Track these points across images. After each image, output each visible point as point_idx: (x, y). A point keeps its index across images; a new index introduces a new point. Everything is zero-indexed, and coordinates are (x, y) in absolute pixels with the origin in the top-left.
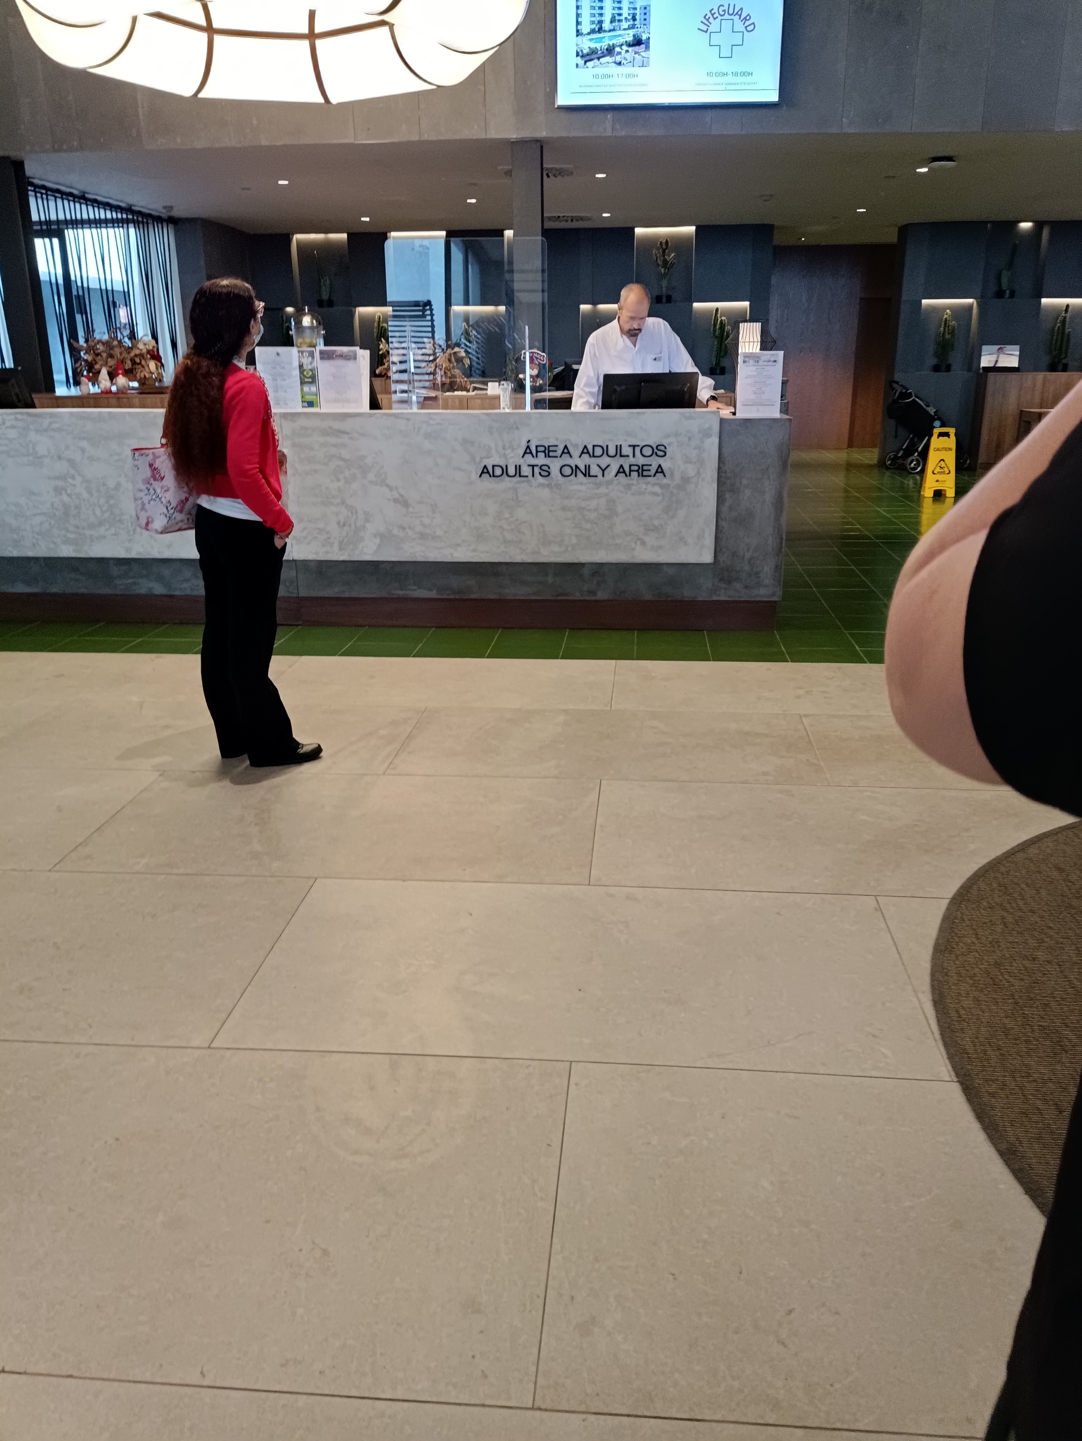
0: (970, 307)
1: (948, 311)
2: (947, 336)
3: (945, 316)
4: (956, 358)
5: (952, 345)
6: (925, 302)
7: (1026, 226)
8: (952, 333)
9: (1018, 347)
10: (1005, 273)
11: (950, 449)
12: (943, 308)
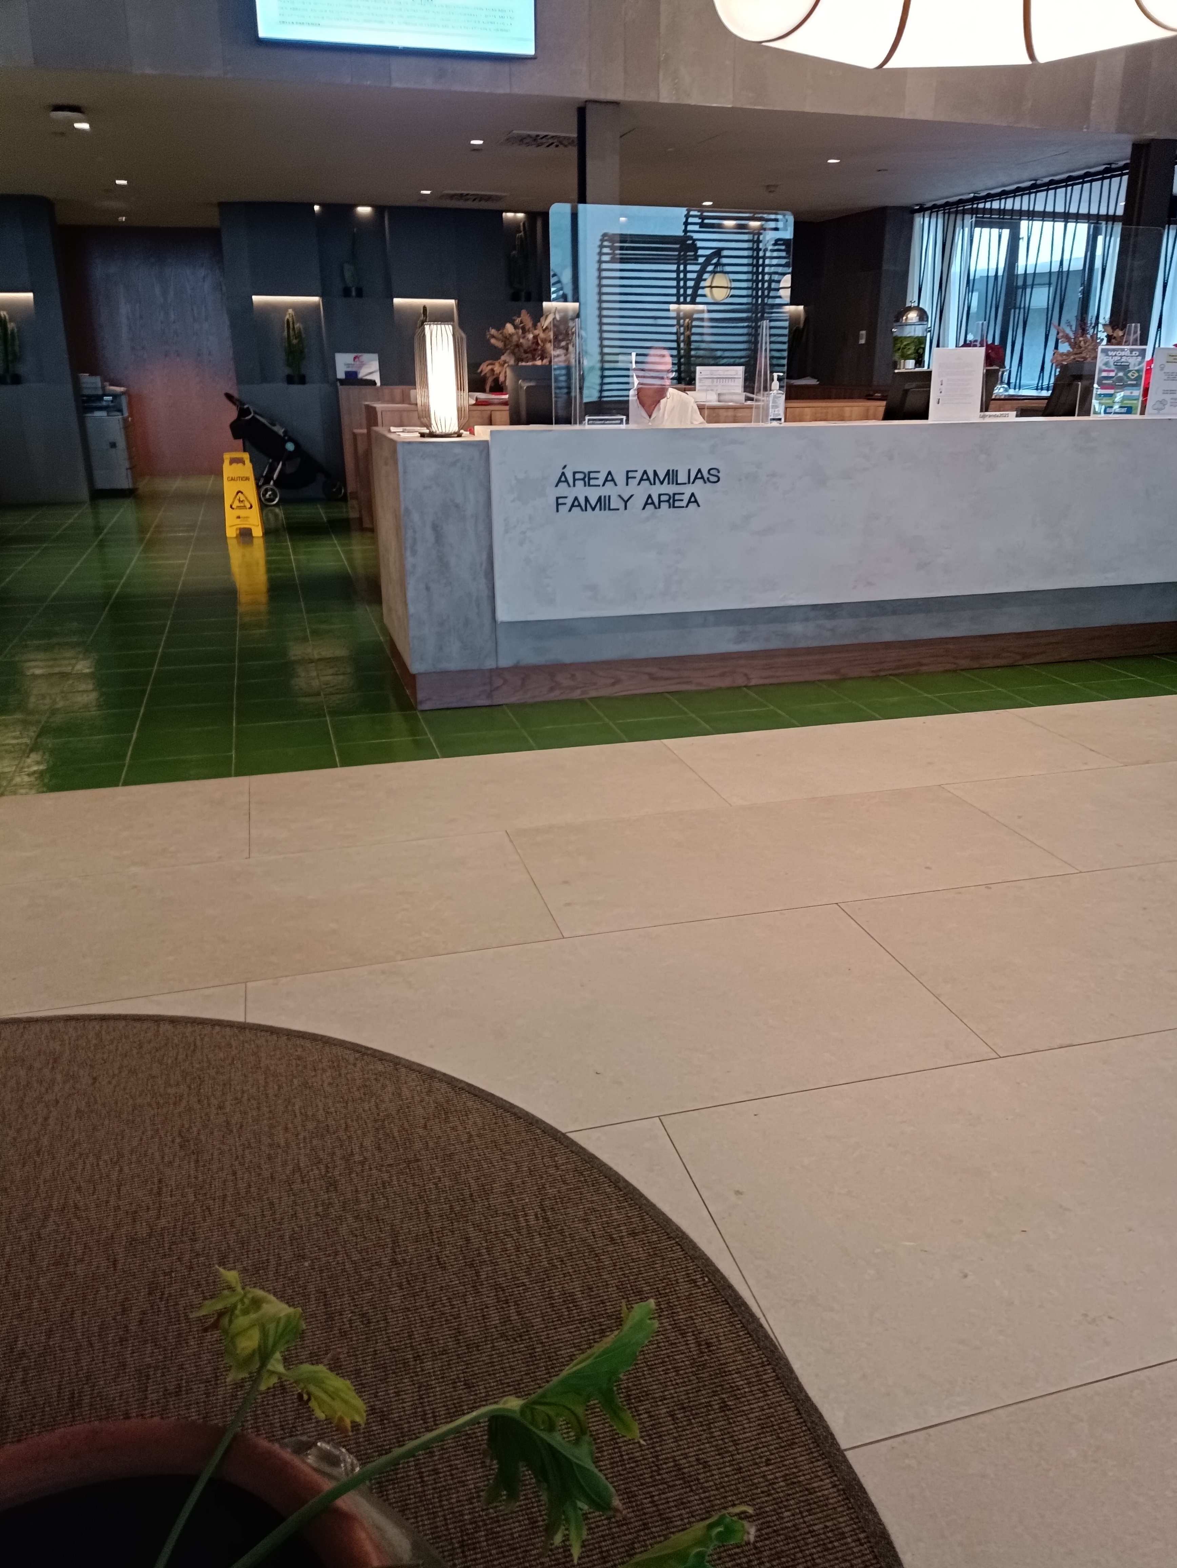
0: (316, 307)
1: (290, 311)
2: (295, 342)
3: (287, 317)
4: (311, 368)
5: (302, 352)
6: (255, 298)
7: (364, 210)
8: (299, 336)
9: (376, 356)
10: (346, 267)
11: (247, 479)
12: (284, 308)
